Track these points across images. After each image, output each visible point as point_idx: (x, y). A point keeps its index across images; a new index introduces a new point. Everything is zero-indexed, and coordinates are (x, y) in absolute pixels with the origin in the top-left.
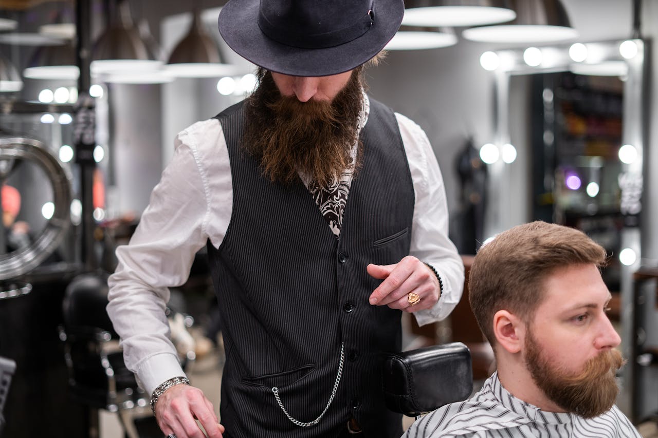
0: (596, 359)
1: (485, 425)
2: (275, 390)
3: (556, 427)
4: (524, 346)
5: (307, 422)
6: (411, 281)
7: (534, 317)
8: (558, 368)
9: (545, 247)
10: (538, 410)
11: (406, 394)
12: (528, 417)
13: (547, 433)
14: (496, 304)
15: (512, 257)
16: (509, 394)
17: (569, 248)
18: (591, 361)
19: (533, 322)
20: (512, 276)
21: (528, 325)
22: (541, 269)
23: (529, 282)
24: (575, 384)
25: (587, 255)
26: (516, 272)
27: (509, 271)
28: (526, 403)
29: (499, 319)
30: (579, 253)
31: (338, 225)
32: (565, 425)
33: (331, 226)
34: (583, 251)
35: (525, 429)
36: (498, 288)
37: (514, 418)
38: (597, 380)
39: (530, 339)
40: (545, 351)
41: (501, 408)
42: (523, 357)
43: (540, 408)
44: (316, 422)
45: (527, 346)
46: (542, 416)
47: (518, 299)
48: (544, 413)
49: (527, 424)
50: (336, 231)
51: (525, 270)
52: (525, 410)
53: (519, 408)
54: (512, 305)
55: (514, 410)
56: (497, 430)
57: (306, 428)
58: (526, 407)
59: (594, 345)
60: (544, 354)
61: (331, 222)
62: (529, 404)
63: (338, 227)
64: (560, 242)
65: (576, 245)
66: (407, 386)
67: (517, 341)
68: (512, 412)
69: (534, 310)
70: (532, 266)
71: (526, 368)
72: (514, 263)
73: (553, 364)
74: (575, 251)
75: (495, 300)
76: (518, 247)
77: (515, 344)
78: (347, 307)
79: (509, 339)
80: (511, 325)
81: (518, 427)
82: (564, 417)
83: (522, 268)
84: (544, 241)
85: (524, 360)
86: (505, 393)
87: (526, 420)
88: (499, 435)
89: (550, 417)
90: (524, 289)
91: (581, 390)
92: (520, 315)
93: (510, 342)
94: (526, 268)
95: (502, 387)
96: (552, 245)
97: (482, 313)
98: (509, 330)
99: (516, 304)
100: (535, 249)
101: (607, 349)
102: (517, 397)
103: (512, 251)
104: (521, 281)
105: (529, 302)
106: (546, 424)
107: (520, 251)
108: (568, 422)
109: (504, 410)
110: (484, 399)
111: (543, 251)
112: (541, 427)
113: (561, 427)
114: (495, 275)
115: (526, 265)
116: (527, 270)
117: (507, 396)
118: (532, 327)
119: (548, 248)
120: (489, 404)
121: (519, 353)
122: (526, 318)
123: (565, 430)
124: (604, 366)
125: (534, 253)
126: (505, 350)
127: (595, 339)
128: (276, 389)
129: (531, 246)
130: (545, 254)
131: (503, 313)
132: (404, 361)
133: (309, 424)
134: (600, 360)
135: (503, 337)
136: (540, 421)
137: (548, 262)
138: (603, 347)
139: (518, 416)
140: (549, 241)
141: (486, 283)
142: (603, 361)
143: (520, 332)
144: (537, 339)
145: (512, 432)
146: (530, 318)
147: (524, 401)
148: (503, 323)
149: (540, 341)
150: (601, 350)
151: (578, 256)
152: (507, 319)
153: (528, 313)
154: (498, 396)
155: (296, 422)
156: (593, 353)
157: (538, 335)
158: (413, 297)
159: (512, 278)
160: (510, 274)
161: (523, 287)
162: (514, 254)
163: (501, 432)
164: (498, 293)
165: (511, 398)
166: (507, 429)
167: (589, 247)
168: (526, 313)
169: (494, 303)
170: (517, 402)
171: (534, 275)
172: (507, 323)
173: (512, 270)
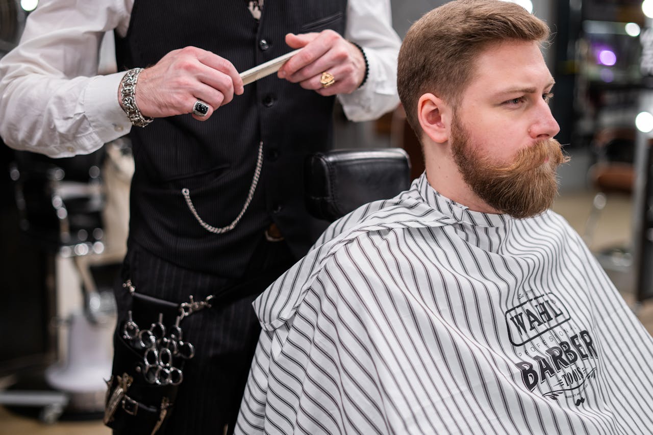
0: (530, 148)
1: (404, 223)
2: (186, 192)
3: (486, 230)
4: (450, 134)
5: (222, 227)
6: (326, 58)
7: (462, 100)
8: (486, 158)
9: (476, 18)
10: (466, 209)
11: (327, 196)
12: (455, 218)
13: (475, 237)
14: (421, 87)
15: (440, 31)
16: (435, 192)
17: (503, 19)
18: (524, 150)
19: (460, 105)
20: (438, 52)
21: (455, 109)
22: (470, 44)
23: (458, 59)
24: (505, 176)
25: (525, 29)
26: (443, 48)
27: (436, 47)
28: (453, 201)
29: (424, 103)
30: (514, 25)
31: (259, 7)
32: (497, 229)
33: (251, 8)
34: (520, 25)
35: (449, 230)
36: (424, 67)
37: (439, 218)
38: (530, 172)
39: (457, 125)
40: (472, 138)
41: (424, 207)
42: (449, 149)
43: (468, 208)
44: (232, 227)
45: (453, 134)
46: (470, 216)
47: (444, 79)
48: (472, 213)
49: (453, 225)
50: (257, 14)
51: (453, 44)
52: (451, 209)
53: (444, 207)
54: (438, 87)
55: (439, 210)
56: (418, 229)
57: (221, 235)
58: (452, 205)
59: (529, 133)
60: (471, 143)
61: (251, 4)
62: (457, 203)
63: (259, 9)
64: (494, 12)
65: (512, 16)
66: (329, 186)
67: (444, 129)
68: (437, 211)
69: (461, 91)
70: (461, 40)
71: (453, 160)
72: (441, 38)
73: (481, 153)
74: (509, 23)
75: (421, 82)
76: (448, 20)
77: (441, 132)
78: (267, 100)
79: (435, 126)
80: (437, 110)
81: (441, 227)
82: (495, 218)
83: (449, 43)
84: (476, 12)
85: (451, 151)
86: (431, 190)
87: (452, 221)
88: (419, 234)
89: (479, 218)
90: (451, 67)
91: (511, 183)
92: (447, 99)
93: (436, 130)
94: (454, 43)
95: (428, 185)
96: (484, 16)
97: (408, 99)
98: (435, 116)
99: (442, 86)
100: (465, 21)
101: (543, 138)
102: (443, 196)
103: (441, 24)
104: (448, 57)
105: (456, 82)
106: (474, 225)
107: (450, 24)
108: (501, 226)
109: (427, 208)
110: (408, 197)
111: (473, 23)
112: (468, 229)
113: (492, 231)
114: (421, 54)
115: (454, 39)
116: (455, 45)
117: (433, 194)
118: (459, 110)
119: (479, 19)
120: (412, 201)
121: (446, 142)
122: (454, 101)
123: (496, 235)
124: (538, 157)
125: (463, 26)
126: (431, 140)
127: (530, 127)
128: (188, 191)
129: (462, 17)
130: (476, 26)
131: (428, 96)
132: (326, 159)
133: (224, 230)
134: (534, 151)
135: (428, 124)
136: (467, 222)
137: (479, 35)
138: (539, 136)
139: (443, 216)
140: (482, 12)
141: (411, 64)
142: (538, 151)
143: (446, 118)
144: (464, 124)
145: (435, 232)
146: (457, 101)
147: (451, 200)
148: (428, 108)
149: (467, 127)
150: (536, 140)
151: (513, 29)
152: (434, 104)
153: (455, 95)
154: (423, 195)
155: (210, 229)
156: (527, 142)
157: (465, 120)
158: (326, 77)
159: (439, 54)
160: (437, 50)
161: (449, 64)
162: (443, 28)
163: (422, 231)
164: (424, 74)
165: (437, 196)
166: (429, 229)
167: (526, 20)
168: (453, 96)
169: (419, 86)
170: (443, 201)
171: (462, 51)
172: (433, 108)
173: (439, 46)
